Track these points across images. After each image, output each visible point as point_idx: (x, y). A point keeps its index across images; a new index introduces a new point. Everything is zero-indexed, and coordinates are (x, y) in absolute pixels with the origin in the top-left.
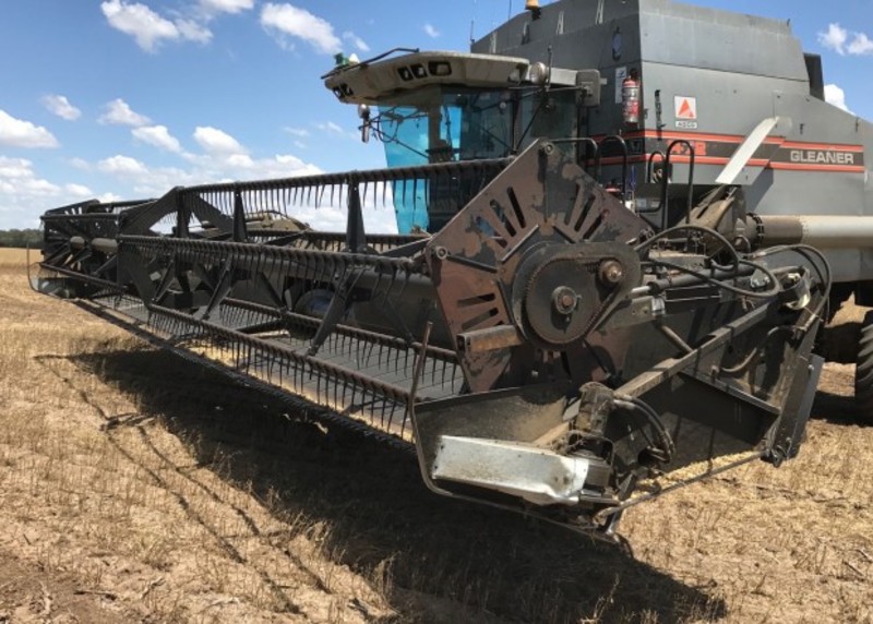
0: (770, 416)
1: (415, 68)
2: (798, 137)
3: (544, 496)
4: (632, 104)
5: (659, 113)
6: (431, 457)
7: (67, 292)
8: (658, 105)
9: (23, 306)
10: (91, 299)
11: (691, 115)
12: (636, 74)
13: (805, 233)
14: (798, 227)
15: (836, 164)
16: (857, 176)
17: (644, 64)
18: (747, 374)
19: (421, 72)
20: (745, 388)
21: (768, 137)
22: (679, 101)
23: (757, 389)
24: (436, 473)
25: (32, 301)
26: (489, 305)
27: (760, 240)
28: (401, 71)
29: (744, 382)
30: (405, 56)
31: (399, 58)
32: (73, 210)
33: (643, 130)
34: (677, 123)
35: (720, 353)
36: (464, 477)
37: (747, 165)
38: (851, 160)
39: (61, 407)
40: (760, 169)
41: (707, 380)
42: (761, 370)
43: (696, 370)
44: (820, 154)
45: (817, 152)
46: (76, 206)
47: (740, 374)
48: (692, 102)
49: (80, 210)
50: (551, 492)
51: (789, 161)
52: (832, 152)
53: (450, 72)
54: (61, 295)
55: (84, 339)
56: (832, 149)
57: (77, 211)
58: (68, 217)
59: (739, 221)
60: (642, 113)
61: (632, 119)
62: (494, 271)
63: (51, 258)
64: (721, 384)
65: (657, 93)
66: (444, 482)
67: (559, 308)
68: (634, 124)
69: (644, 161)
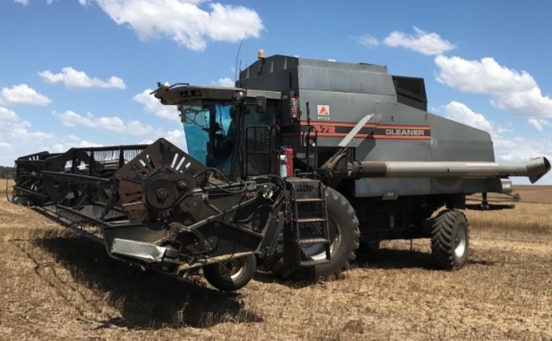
0: (259, 239)
1: (186, 92)
2: (391, 123)
3: (150, 259)
4: (294, 109)
5: (308, 113)
6: (110, 246)
7: (29, 203)
8: (308, 109)
9: (11, 215)
10: (41, 207)
11: (327, 113)
12: (297, 95)
13: (388, 170)
14: (385, 167)
15: (414, 135)
16: (427, 141)
17: (300, 90)
18: (251, 223)
19: (189, 94)
20: (249, 228)
21: (367, 123)
22: (320, 107)
23: (256, 229)
24: (112, 251)
25: (17, 213)
26: (139, 195)
27: (362, 173)
28: (181, 93)
29: (250, 226)
30: (181, 87)
31: (179, 88)
32: (34, 158)
33: (299, 121)
34: (319, 118)
35: (234, 214)
36: (122, 253)
37: (354, 137)
38: (423, 133)
39: (15, 260)
40: (362, 140)
41: (228, 224)
42: (258, 222)
43: (223, 220)
44: (404, 131)
45: (402, 130)
46: (35, 155)
47: (247, 222)
48: (327, 108)
49: (38, 157)
50: (152, 258)
51: (386, 135)
52: (411, 130)
53: (201, 95)
54: (25, 204)
55: (38, 231)
56: (411, 128)
57: (36, 158)
58: (31, 162)
59: (349, 164)
60: (299, 113)
61: (294, 116)
62: (141, 184)
63: (20, 183)
64: (234, 225)
65: (307, 104)
66: (115, 254)
67: (159, 196)
68: (296, 118)
69: (300, 136)
